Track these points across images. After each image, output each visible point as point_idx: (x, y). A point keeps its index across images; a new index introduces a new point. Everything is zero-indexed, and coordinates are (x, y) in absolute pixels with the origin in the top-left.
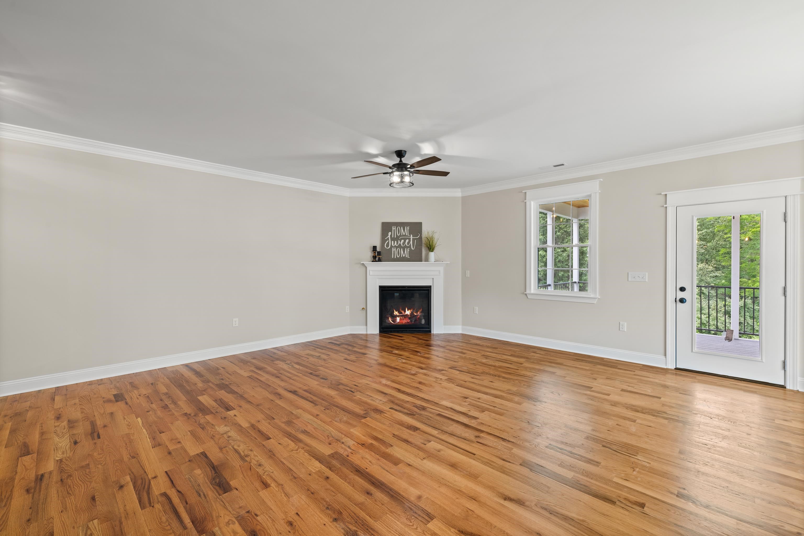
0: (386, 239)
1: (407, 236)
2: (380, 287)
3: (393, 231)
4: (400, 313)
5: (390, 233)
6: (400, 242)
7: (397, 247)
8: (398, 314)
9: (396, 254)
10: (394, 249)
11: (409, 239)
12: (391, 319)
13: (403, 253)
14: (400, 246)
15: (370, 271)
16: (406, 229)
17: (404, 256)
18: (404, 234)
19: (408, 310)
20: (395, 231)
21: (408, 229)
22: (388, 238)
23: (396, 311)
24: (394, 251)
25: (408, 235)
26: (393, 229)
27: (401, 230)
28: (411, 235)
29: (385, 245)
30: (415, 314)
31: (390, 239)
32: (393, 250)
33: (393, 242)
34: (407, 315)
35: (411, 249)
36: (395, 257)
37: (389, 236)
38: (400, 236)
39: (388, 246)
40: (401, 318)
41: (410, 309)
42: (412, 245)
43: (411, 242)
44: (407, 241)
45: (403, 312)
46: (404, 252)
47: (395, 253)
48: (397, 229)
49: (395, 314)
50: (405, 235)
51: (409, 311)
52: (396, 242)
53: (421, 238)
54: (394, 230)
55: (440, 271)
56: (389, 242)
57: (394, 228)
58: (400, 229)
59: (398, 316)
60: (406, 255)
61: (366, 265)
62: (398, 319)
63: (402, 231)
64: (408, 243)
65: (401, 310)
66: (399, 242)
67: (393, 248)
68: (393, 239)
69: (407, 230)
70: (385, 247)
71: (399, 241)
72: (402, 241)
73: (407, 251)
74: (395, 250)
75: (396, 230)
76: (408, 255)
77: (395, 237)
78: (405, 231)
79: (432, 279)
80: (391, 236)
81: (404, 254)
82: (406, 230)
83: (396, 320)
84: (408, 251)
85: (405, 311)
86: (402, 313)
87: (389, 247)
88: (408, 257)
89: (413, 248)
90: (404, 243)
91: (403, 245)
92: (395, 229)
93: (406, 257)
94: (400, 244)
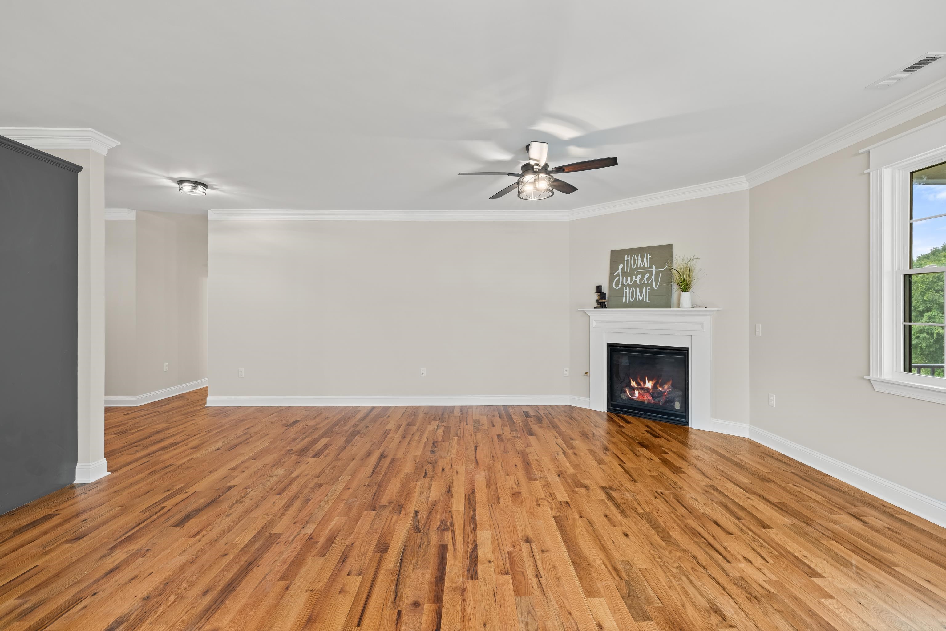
0: (615, 274)
1: (647, 268)
2: (610, 345)
3: (626, 262)
4: (639, 384)
5: (621, 266)
6: (636, 278)
7: (630, 286)
8: (636, 386)
9: (629, 296)
10: (626, 289)
11: (650, 273)
12: (628, 392)
13: (639, 295)
14: (635, 285)
15: (594, 322)
16: (645, 257)
17: (641, 299)
18: (642, 266)
19: (649, 382)
20: (629, 261)
21: (649, 257)
22: (619, 272)
23: (633, 382)
24: (626, 292)
25: (649, 267)
26: (626, 259)
27: (638, 260)
28: (654, 267)
29: (614, 284)
30: (660, 389)
31: (620, 274)
32: (625, 290)
33: (625, 278)
34: (648, 388)
35: (652, 289)
36: (628, 302)
37: (620, 271)
38: (637, 268)
39: (617, 285)
40: (641, 392)
41: (652, 380)
42: (654, 282)
43: (653, 277)
44: (647, 275)
45: (642, 384)
46: (641, 293)
47: (628, 295)
48: (632, 259)
49: (632, 384)
50: (644, 267)
51: (651, 382)
52: (629, 278)
53: (670, 270)
54: (628, 260)
55: (703, 323)
56: (619, 279)
57: (627, 257)
58: (636, 259)
59: (637, 389)
60: (645, 297)
61: (587, 313)
62: (637, 393)
63: (640, 260)
64: (648, 279)
65: (639, 380)
66: (634, 279)
67: (625, 288)
68: (625, 274)
69: (647, 259)
70: (614, 286)
71: (634, 277)
72: (639, 276)
73: (646, 292)
74: (628, 290)
75: (631, 260)
76: (647, 297)
77: (629, 271)
78: (645, 261)
79: (690, 336)
80: (623, 269)
81: (641, 296)
82: (645, 259)
83: (634, 393)
84: (648, 291)
85: (645, 383)
86: (640, 385)
87: (620, 286)
88: (647, 301)
89: (656, 286)
90: (641, 280)
91: (640, 283)
92: (629, 258)
93: (645, 300)
94: (636, 282)
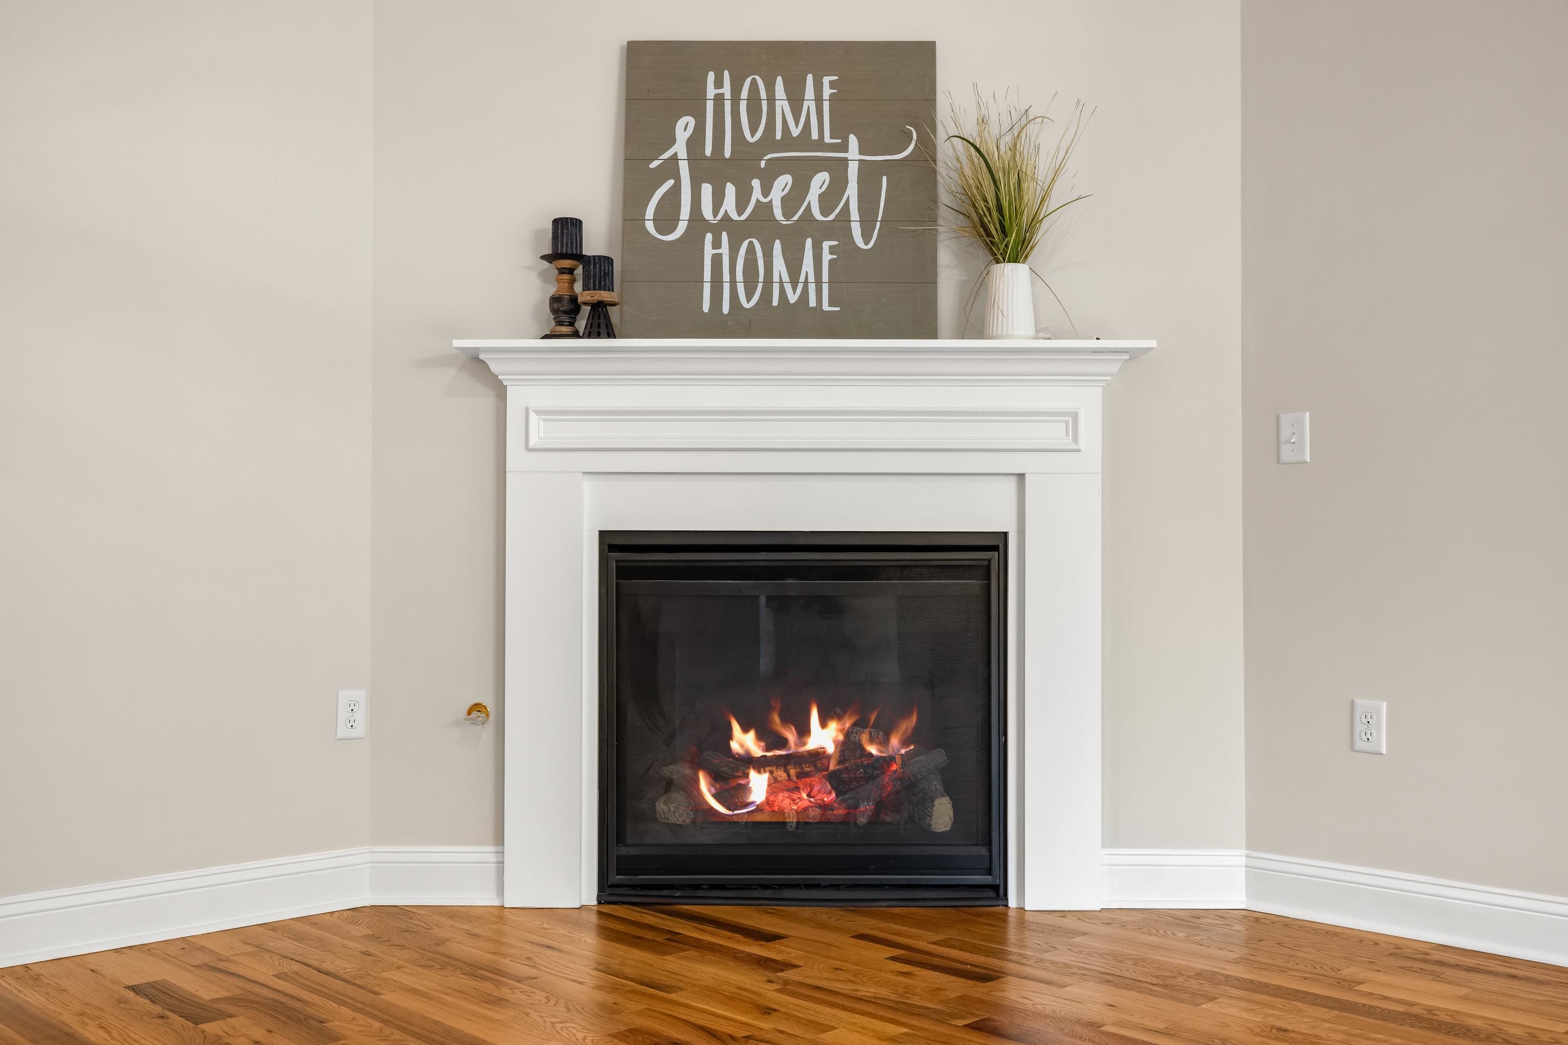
0: (653, 164)
1: (820, 145)
2: (612, 544)
3: (710, 105)
4: (770, 737)
5: (684, 126)
6: (766, 191)
7: (737, 231)
8: (757, 749)
9: (733, 282)
10: (717, 244)
11: (838, 169)
12: (713, 786)
13: (786, 278)
14: (761, 224)
15: (533, 414)
16: (809, 92)
17: (793, 298)
18: (795, 132)
19: (823, 722)
20: (728, 106)
21: (827, 92)
22: (674, 156)
23: (743, 727)
24: (717, 259)
25: (827, 139)
26: (711, 92)
27: (772, 100)
28: (853, 141)
29: (650, 212)
30: (873, 749)
31: (684, 165)
32: (709, 251)
33: (707, 190)
34: (817, 754)
35: (846, 248)
36: (726, 309)
37: (680, 148)
38: (768, 141)
39: (667, 218)
40: (779, 775)
41: (841, 715)
42: (855, 215)
43: (852, 191)
44: (820, 181)
45: (791, 734)
46: (794, 268)
47: (726, 277)
48: (744, 94)
49: (733, 743)
50: (805, 140)
51: (833, 723)
52: (730, 190)
53: (925, 159)
54: (719, 99)
55: (1076, 417)
56: (677, 187)
57: (719, 84)
58: (763, 95)
59: (760, 763)
60: (812, 288)
61: (496, 371)
62: (759, 788)
63: (782, 104)
64: (829, 199)
65: (776, 718)
66: (757, 194)
67: (709, 237)
68: (708, 168)
69: (819, 99)
70: (650, 224)
71: (756, 183)
72: (783, 183)
73: (817, 260)
74: (725, 250)
75: (736, 100)
76: (825, 288)
77: (727, 153)
78: (808, 110)
79: (1014, 483)
80: (696, 142)
81: (794, 283)
82: (809, 102)
83: (746, 790)
84: (827, 257)
85: (803, 730)
86: (783, 741)
87: (682, 225)
88: (826, 307)
89: (866, 237)
90: (793, 200)
91: (787, 214)
92: (727, 90)
93: (813, 303)
94: (764, 209)
